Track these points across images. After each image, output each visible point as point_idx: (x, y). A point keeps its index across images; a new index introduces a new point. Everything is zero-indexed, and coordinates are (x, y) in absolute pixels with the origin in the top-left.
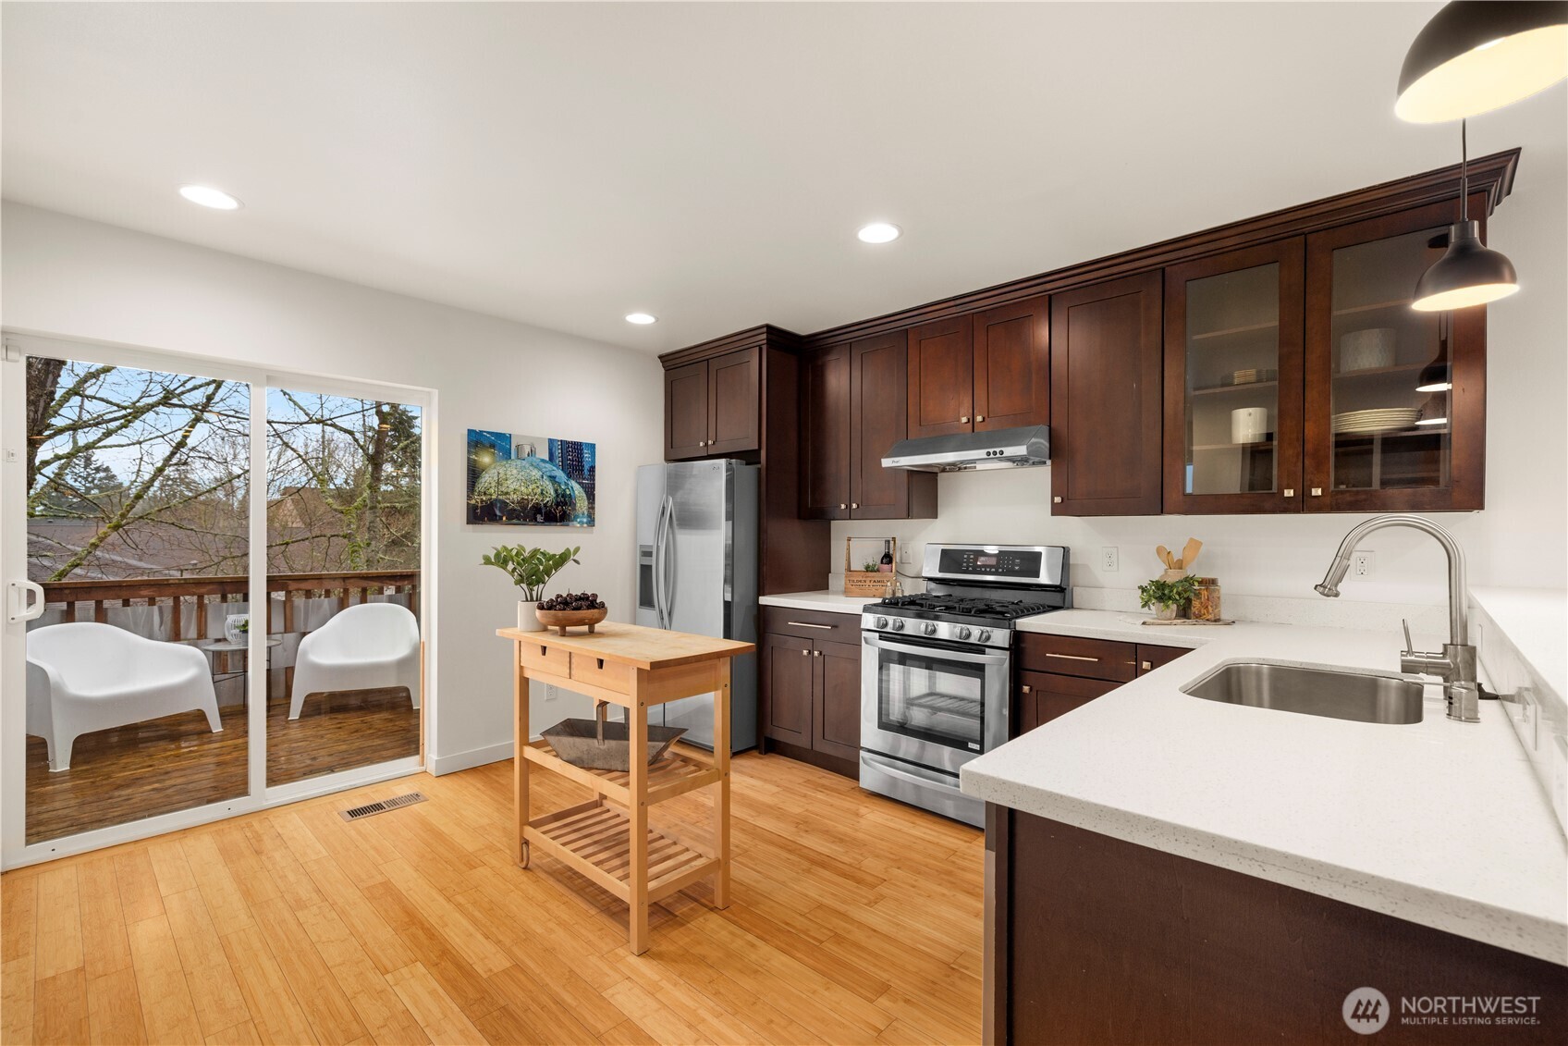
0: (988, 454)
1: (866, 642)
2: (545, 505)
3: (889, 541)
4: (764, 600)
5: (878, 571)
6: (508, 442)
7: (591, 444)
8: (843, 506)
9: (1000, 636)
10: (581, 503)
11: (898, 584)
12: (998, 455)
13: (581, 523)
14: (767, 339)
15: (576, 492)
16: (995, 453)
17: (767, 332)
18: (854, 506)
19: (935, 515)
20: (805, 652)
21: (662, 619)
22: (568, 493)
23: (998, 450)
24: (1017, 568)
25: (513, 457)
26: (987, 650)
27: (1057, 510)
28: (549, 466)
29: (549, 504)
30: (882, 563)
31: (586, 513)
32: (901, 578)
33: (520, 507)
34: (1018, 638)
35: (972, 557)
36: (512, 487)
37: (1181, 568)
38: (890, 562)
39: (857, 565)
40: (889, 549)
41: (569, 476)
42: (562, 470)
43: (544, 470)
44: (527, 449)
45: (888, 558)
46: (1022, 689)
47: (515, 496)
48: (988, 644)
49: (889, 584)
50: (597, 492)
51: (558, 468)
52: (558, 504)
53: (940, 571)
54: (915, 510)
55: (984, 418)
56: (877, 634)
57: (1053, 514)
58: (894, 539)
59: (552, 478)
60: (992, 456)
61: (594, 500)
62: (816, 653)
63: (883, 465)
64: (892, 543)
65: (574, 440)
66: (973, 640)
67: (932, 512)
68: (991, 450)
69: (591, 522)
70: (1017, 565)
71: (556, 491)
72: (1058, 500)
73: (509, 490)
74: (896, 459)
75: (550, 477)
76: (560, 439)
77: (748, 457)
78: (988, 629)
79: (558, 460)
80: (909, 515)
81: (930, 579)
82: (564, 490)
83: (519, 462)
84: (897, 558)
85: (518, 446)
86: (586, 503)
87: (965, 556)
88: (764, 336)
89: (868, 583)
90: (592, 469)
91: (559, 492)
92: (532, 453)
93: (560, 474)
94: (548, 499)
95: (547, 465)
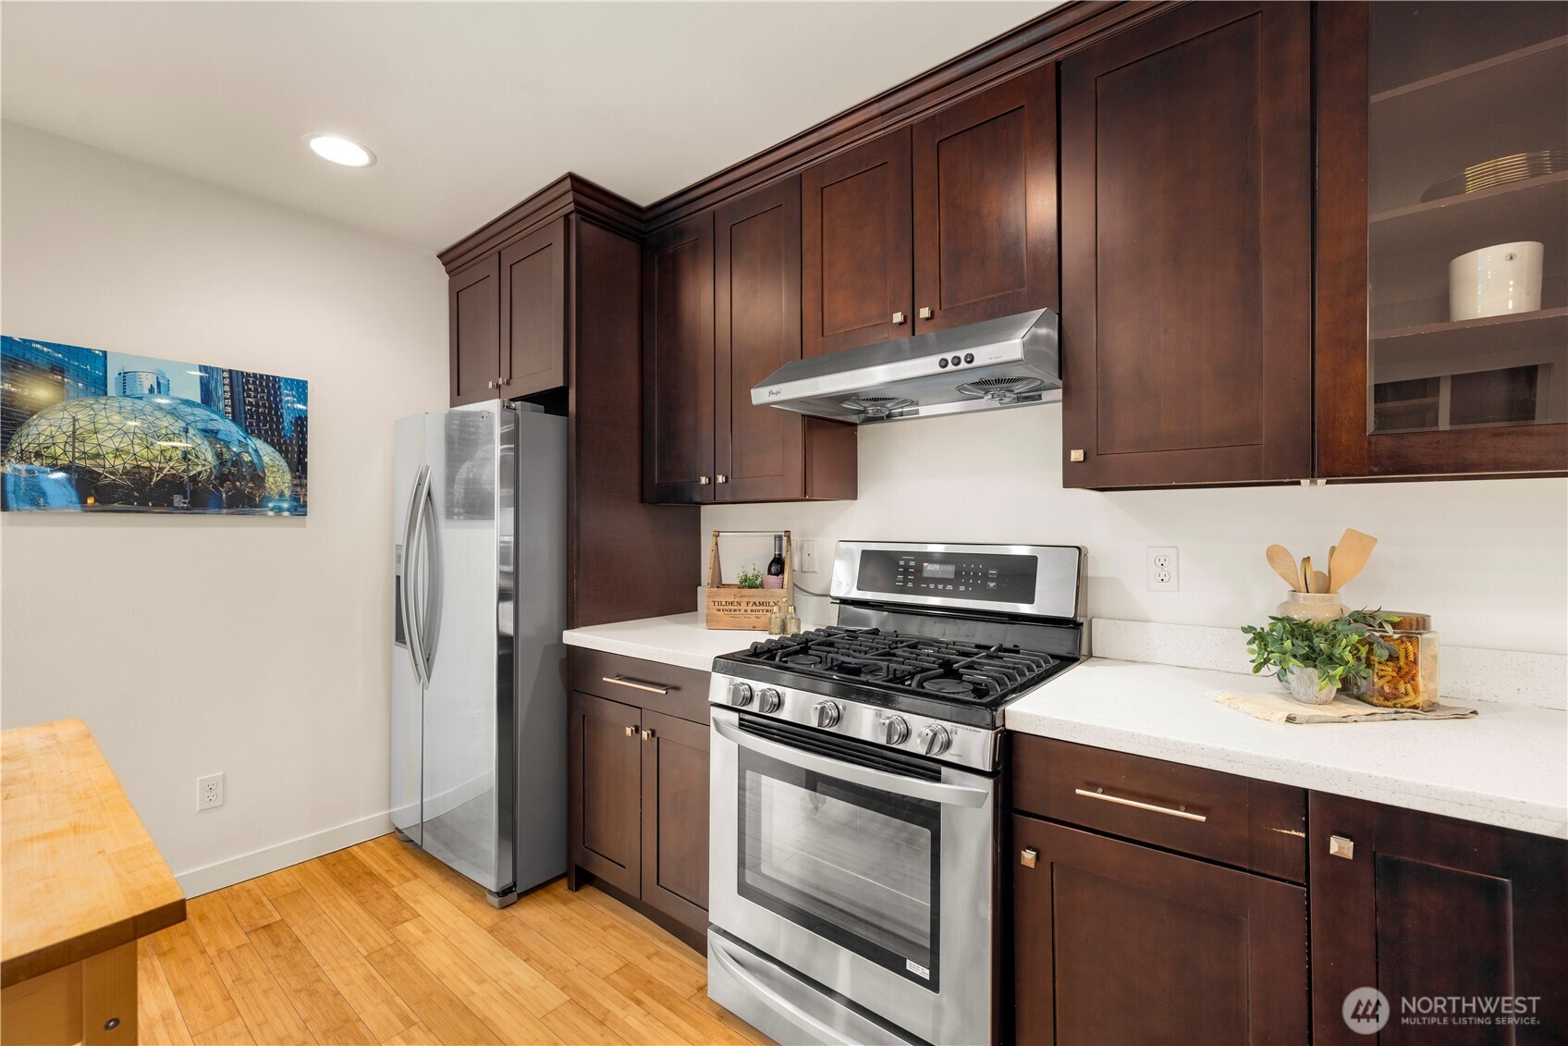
0: (944, 363)
1: (718, 729)
2: (194, 479)
3: (780, 537)
4: (574, 637)
5: (761, 586)
6: (99, 363)
7: (298, 381)
8: (704, 480)
9: (975, 745)
10: (278, 476)
11: (791, 609)
12: (963, 365)
13: (279, 510)
14: (576, 202)
15: (266, 459)
16: (957, 361)
17: (574, 189)
18: (721, 479)
19: (854, 497)
20: (628, 731)
21: (416, 665)
22: (246, 458)
23: (962, 354)
24: (992, 585)
25: (111, 390)
26: (944, 770)
27: (1074, 477)
28: (202, 413)
29: (204, 476)
30: (770, 572)
31: (287, 493)
32: (800, 596)
33: (133, 481)
34: (1009, 744)
35: (912, 563)
36: (110, 445)
37: (1327, 591)
38: (781, 572)
39: (731, 575)
40: (781, 549)
41: (249, 431)
42: (234, 420)
43: (191, 418)
44: (149, 381)
45: (778, 564)
46: (1020, 856)
47: (118, 462)
48: (946, 757)
49: (775, 609)
50: (311, 459)
51: (224, 416)
52: (223, 478)
53: (859, 589)
54: (818, 483)
55: (932, 313)
56: (734, 717)
57: (1068, 483)
58: (788, 533)
59: (211, 434)
60: (951, 367)
61: (305, 471)
62: (645, 734)
63: (755, 401)
64: (785, 539)
65: (259, 371)
66: (916, 745)
67: (847, 487)
68: (949, 356)
69: (299, 507)
70: (992, 580)
71: (219, 455)
72: (1077, 455)
73: (105, 450)
74: (775, 388)
75: (205, 431)
76: (228, 368)
77: (551, 401)
78: (948, 725)
79: (224, 404)
80: (806, 495)
81: (844, 601)
82: (238, 455)
83: (127, 403)
84: (793, 562)
85: (124, 376)
86: (288, 477)
87: (902, 563)
88: (570, 197)
89: (744, 606)
90: (301, 422)
91: (226, 456)
92: (160, 387)
93: (228, 428)
94: (199, 469)
95: (197, 411)
